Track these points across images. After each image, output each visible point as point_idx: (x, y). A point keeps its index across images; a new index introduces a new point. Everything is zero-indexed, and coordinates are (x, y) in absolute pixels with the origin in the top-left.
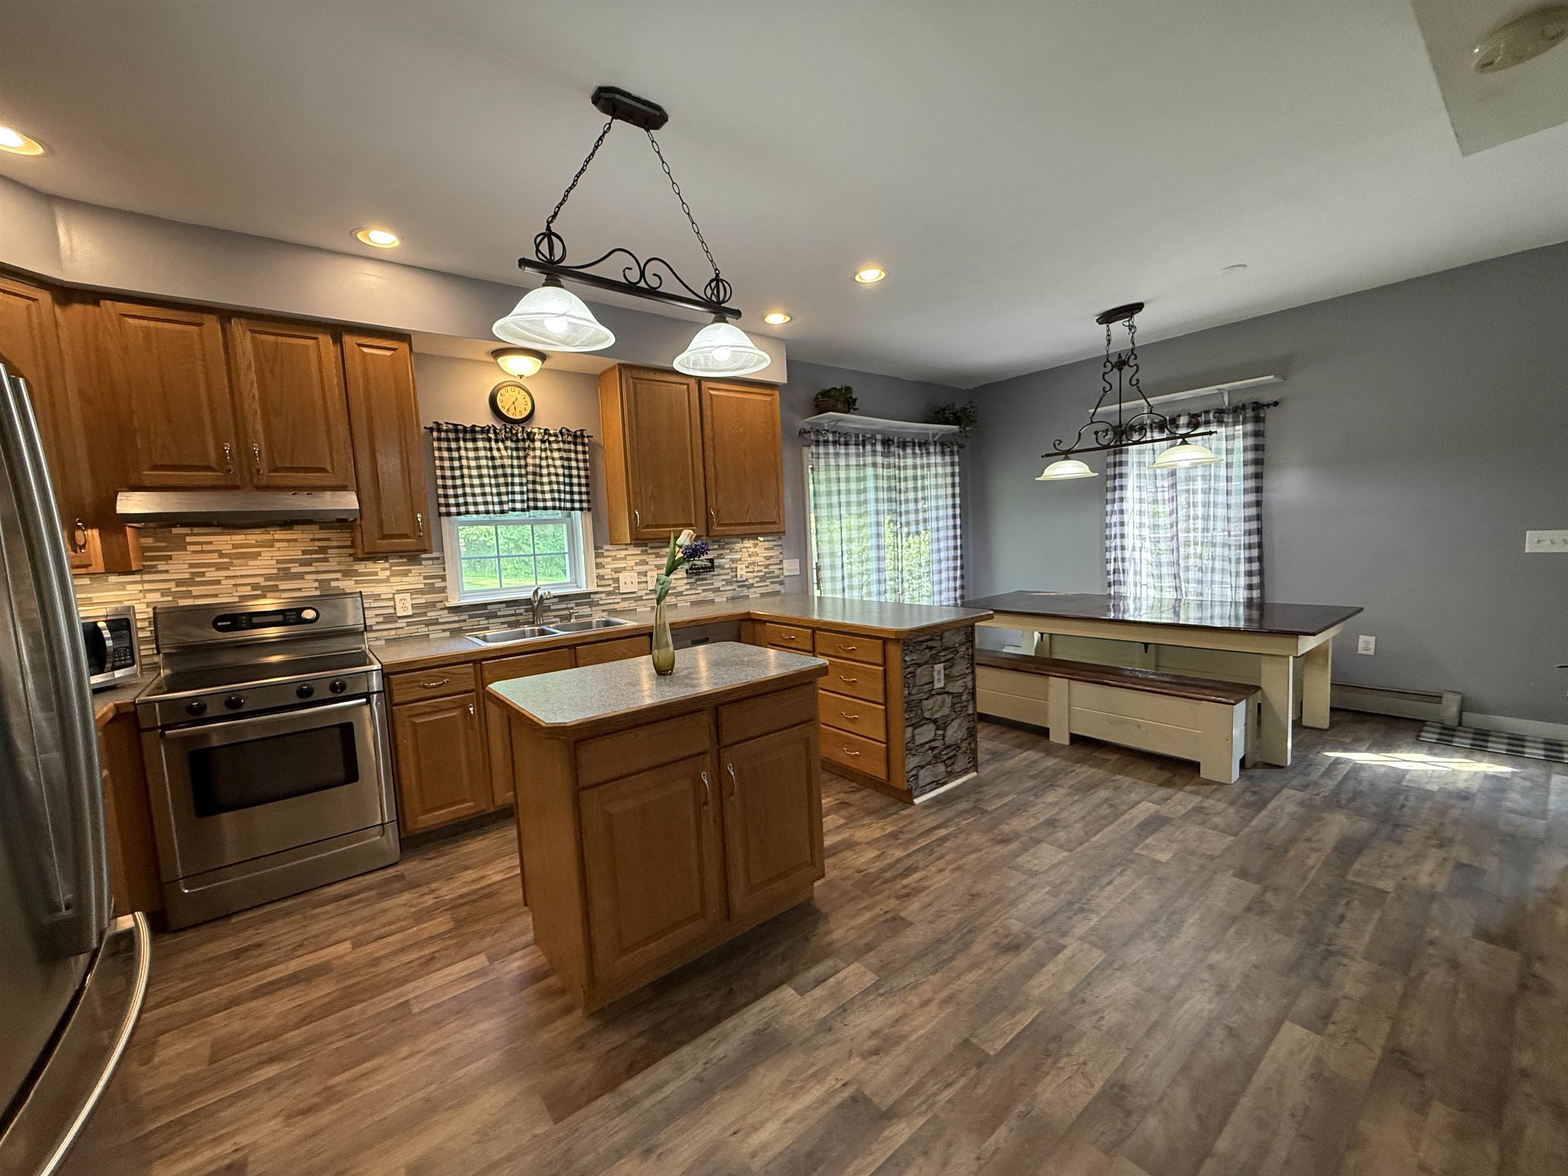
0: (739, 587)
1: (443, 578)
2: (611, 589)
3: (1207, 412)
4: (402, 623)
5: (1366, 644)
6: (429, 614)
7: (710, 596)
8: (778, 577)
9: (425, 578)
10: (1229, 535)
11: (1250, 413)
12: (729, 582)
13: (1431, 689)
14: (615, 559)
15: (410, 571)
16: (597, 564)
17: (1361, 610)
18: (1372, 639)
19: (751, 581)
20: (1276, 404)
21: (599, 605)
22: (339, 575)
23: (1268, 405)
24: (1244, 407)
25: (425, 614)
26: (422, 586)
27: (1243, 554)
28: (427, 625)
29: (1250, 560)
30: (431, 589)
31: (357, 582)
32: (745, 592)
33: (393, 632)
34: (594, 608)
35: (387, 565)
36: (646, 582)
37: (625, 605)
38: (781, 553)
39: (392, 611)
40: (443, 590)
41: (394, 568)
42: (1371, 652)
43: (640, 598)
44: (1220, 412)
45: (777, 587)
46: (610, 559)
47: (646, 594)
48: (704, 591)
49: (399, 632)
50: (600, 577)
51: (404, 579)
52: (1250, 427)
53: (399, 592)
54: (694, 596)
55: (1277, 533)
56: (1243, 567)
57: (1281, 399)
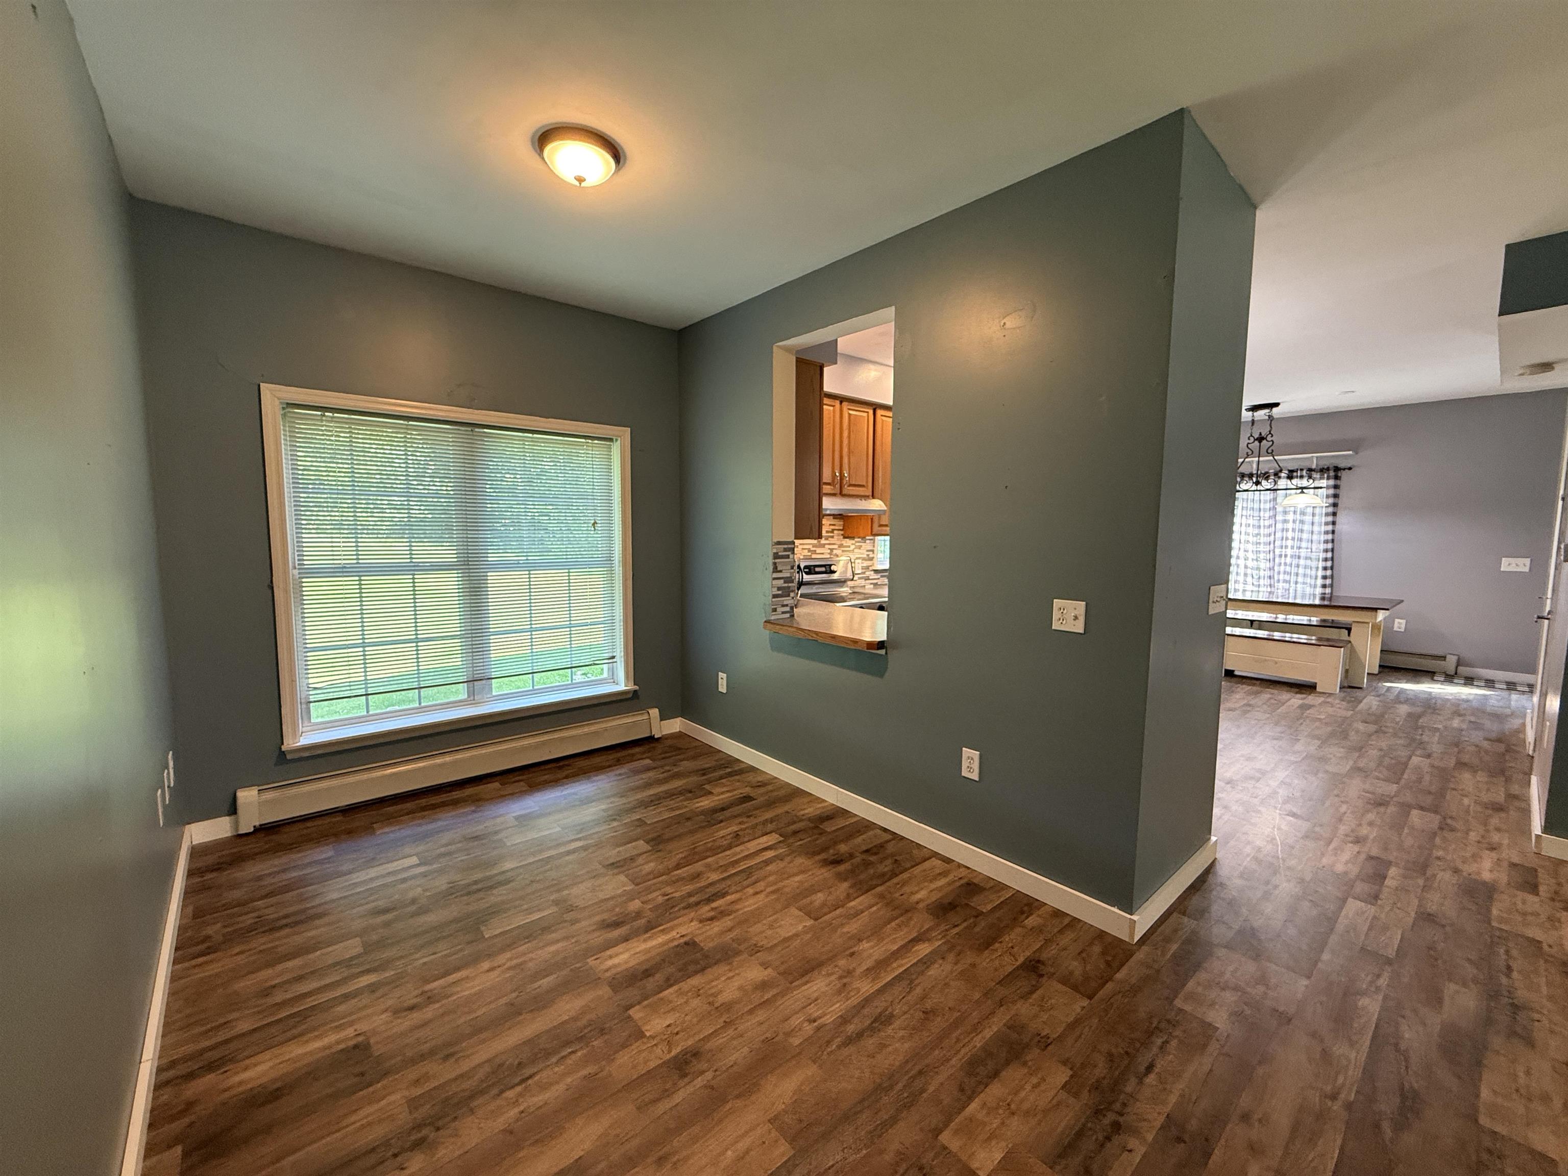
3: (1302, 470)
5: (1399, 625)
10: (1311, 552)
11: (1332, 473)
13: (1441, 653)
15: (862, 546)
17: (1402, 601)
18: (1403, 622)
20: (1350, 469)
23: (1344, 469)
24: (1328, 469)
27: (1321, 564)
29: (1325, 569)
30: (869, 558)
35: (853, 542)
41: (856, 544)
42: (1403, 630)
44: (1310, 470)
51: (860, 551)
52: (1332, 482)
53: (857, 558)
55: (1345, 551)
56: (1320, 573)
57: (1354, 466)
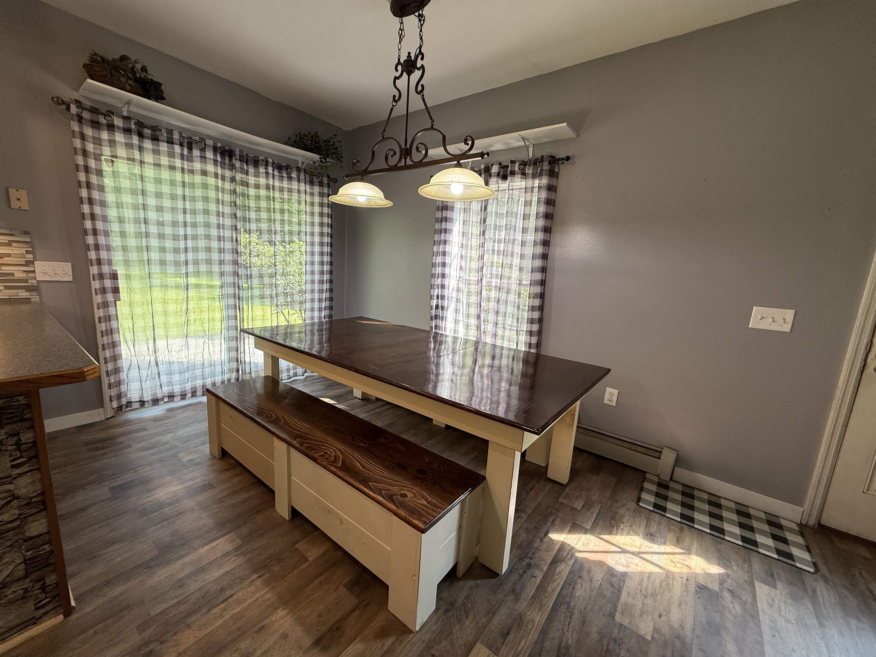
3: (513, 162)
5: (611, 395)
8: (26, 281)
10: (520, 284)
11: (546, 166)
13: (654, 443)
17: (610, 369)
18: (616, 392)
20: (568, 159)
23: (562, 160)
24: (542, 160)
27: (528, 302)
38: (28, 252)
42: (613, 404)
44: (524, 164)
52: (545, 181)
57: (574, 156)
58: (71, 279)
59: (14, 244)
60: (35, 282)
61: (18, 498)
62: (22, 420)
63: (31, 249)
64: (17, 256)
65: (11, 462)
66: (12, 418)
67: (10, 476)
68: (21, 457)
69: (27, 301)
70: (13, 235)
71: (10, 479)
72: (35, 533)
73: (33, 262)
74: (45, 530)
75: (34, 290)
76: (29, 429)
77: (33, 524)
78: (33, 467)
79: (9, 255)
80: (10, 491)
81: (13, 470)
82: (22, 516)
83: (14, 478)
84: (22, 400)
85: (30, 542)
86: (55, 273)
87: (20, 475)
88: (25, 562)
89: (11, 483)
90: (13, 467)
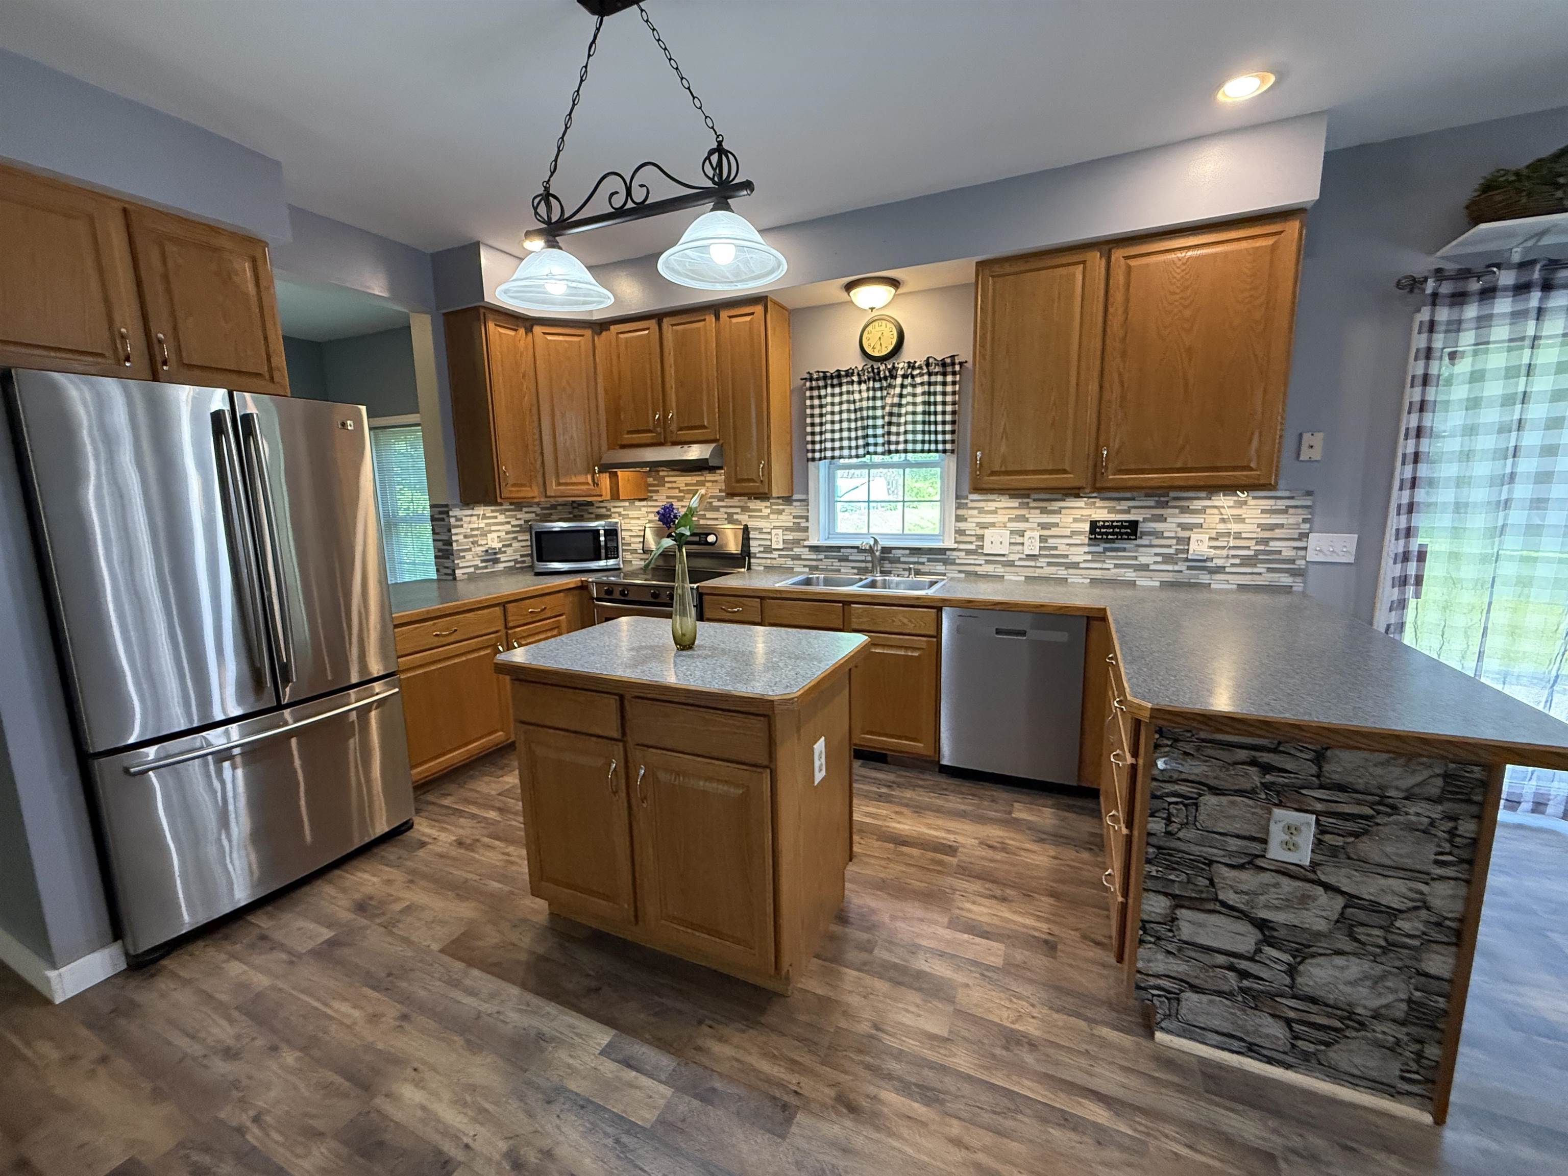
0: (1189, 568)
1: (807, 519)
2: (973, 547)
4: (775, 554)
6: (795, 550)
7: (1130, 575)
8: (1293, 561)
9: (794, 517)
12: (1168, 559)
14: (981, 511)
15: (783, 510)
16: (957, 516)
19: (1220, 562)
21: (955, 564)
22: (738, 510)
25: (792, 550)
26: (791, 524)
28: (793, 559)
30: (797, 528)
31: (750, 517)
32: (1205, 578)
33: (769, 561)
34: (948, 567)
35: (768, 504)
36: (1023, 544)
37: (989, 569)
38: (1305, 521)
39: (768, 543)
40: (806, 529)
41: (774, 507)
43: (1011, 564)
45: (1286, 580)
46: (975, 512)
47: (1020, 559)
48: (1117, 566)
49: (774, 562)
50: (960, 532)
51: (780, 517)
53: (775, 528)
54: (1100, 572)
58: (1352, 560)
59: (1291, 511)
60: (1303, 562)
61: (1428, 909)
62: (1469, 801)
63: (1309, 516)
64: (1291, 527)
65: (1436, 855)
66: (1457, 793)
67: (1428, 874)
68: (1450, 854)
69: (1288, 590)
70: (1292, 498)
71: (1430, 879)
72: (1433, 971)
73: (1307, 535)
74: (1447, 975)
75: (1300, 575)
76: (1473, 817)
77: (1434, 956)
78: (1460, 875)
79: (1281, 526)
80: (1422, 893)
81: (1435, 866)
82: (1425, 937)
83: (1433, 879)
84: (1477, 773)
85: (1423, 979)
86: (1333, 551)
87: (1441, 878)
88: (1410, 1001)
89: (1427, 884)
90: (1437, 862)
